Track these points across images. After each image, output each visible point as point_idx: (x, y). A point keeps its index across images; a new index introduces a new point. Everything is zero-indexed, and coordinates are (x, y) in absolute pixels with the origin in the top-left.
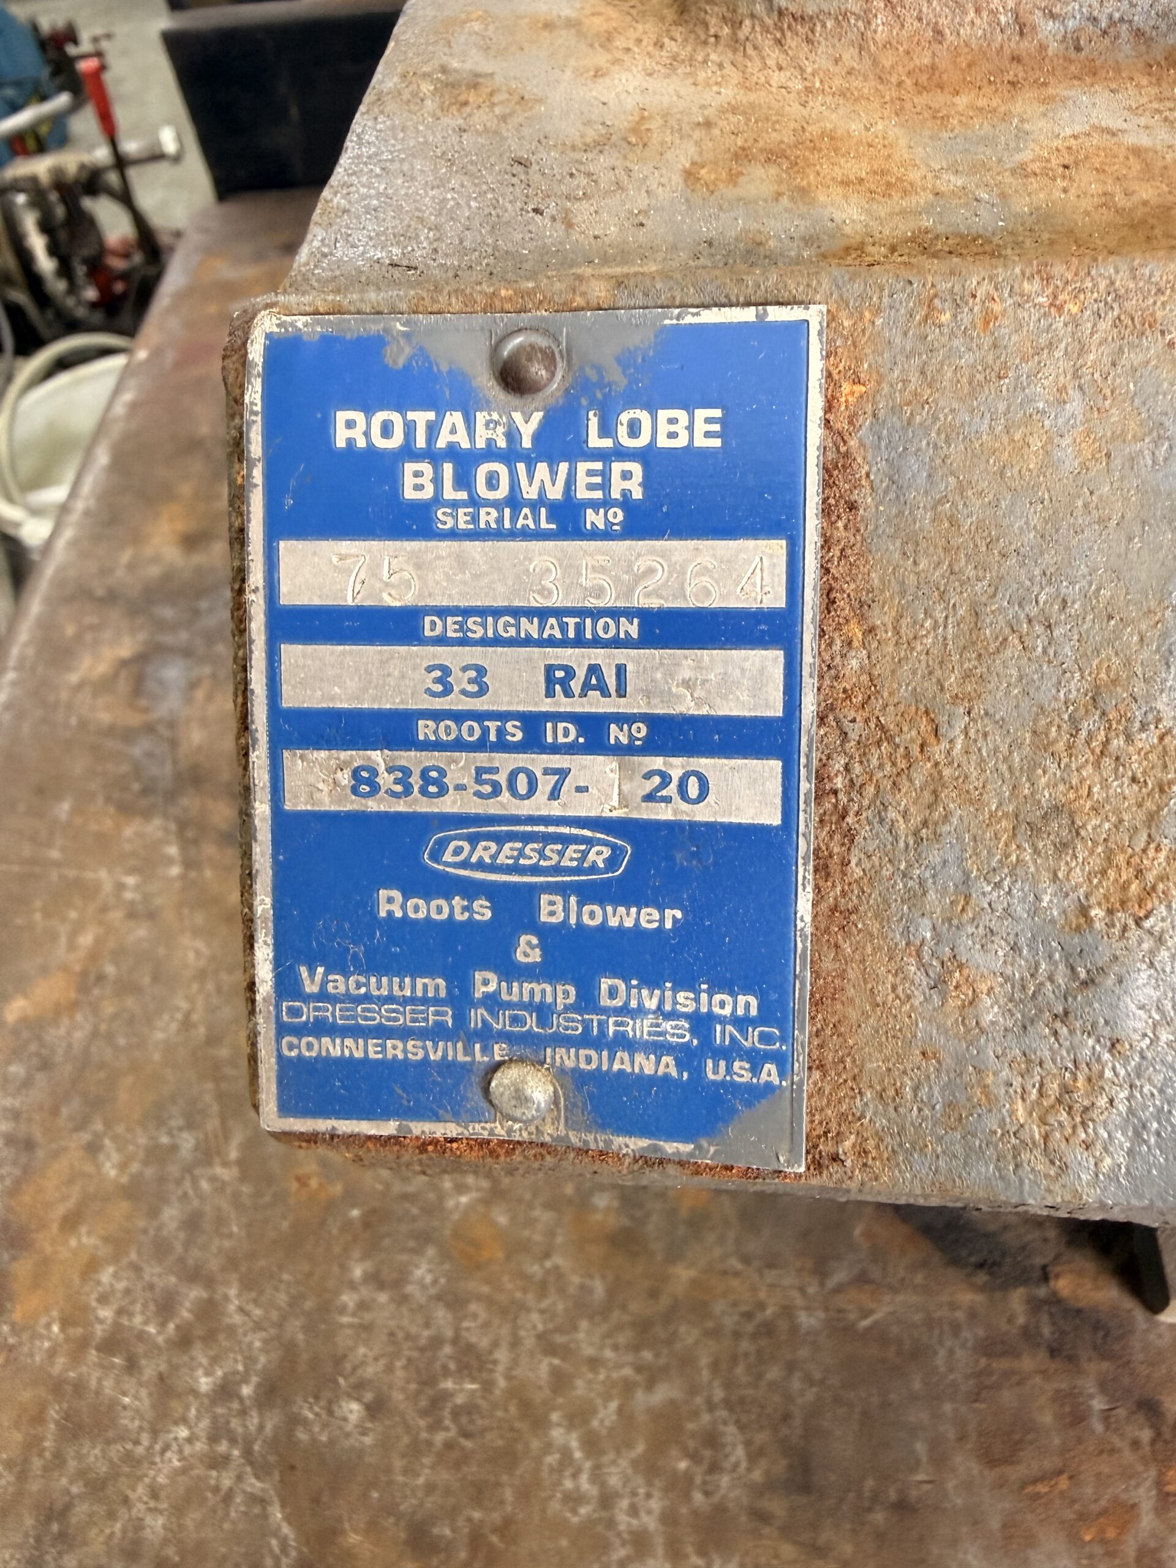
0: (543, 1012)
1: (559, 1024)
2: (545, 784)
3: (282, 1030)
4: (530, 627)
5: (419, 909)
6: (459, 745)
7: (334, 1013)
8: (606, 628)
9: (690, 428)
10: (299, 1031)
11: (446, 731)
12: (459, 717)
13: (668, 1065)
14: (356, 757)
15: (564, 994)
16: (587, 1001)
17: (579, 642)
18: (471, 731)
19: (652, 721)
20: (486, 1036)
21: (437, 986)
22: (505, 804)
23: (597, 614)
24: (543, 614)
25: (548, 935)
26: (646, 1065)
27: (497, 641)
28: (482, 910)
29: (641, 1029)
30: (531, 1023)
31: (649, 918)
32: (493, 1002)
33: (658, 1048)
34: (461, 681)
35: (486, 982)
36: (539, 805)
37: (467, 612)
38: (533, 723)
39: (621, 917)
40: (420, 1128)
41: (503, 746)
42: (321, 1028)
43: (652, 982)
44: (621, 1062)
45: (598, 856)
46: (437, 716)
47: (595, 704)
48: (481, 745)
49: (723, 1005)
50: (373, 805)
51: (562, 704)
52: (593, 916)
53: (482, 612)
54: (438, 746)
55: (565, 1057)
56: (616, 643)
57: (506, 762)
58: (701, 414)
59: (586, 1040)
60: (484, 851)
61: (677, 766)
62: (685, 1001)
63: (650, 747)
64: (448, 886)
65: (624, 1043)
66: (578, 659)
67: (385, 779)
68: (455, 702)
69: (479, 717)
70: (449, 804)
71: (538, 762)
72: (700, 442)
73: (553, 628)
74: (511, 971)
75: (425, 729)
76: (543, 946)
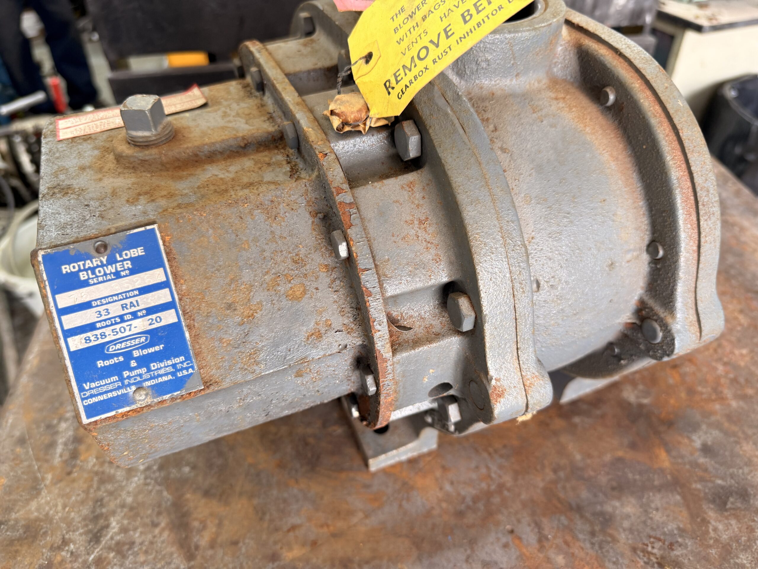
0: (140, 375)
1: (145, 377)
2: (128, 328)
3: (83, 399)
4: (115, 298)
5: (107, 363)
6: (107, 326)
7: (94, 392)
8: (131, 294)
9: (137, 252)
10: (87, 398)
11: (103, 324)
12: (105, 320)
13: (170, 377)
14: (84, 335)
15: (144, 370)
16: (149, 370)
17: (127, 298)
18: (108, 323)
19: (146, 309)
20: (129, 385)
21: (116, 378)
22: (120, 335)
23: (128, 292)
24: (117, 295)
25: (136, 359)
26: (165, 379)
27: (109, 303)
28: (121, 359)
29: (162, 372)
30: (139, 379)
31: (157, 348)
32: (129, 377)
33: (167, 374)
34: (103, 313)
35: (126, 374)
36: (127, 333)
37: (101, 299)
38: (121, 317)
39: (151, 350)
40: (120, 411)
41: (116, 323)
42: (92, 396)
43: (161, 361)
44: (160, 380)
45: (143, 339)
46: (100, 321)
47: (133, 309)
48: (112, 325)
49: (177, 360)
50: (91, 344)
51: (126, 311)
52: (145, 352)
53: (104, 298)
54: (102, 327)
56: (134, 296)
57: (118, 327)
58: (139, 249)
59: (151, 378)
60: (118, 346)
61: (154, 316)
62: (169, 362)
63: (148, 314)
64: (112, 356)
65: (161, 376)
66: (127, 301)
67: (93, 338)
68: (104, 317)
70: (108, 339)
71: (124, 325)
72: (140, 254)
73: (120, 297)
74: (131, 369)
75: (98, 325)
76: (137, 362)
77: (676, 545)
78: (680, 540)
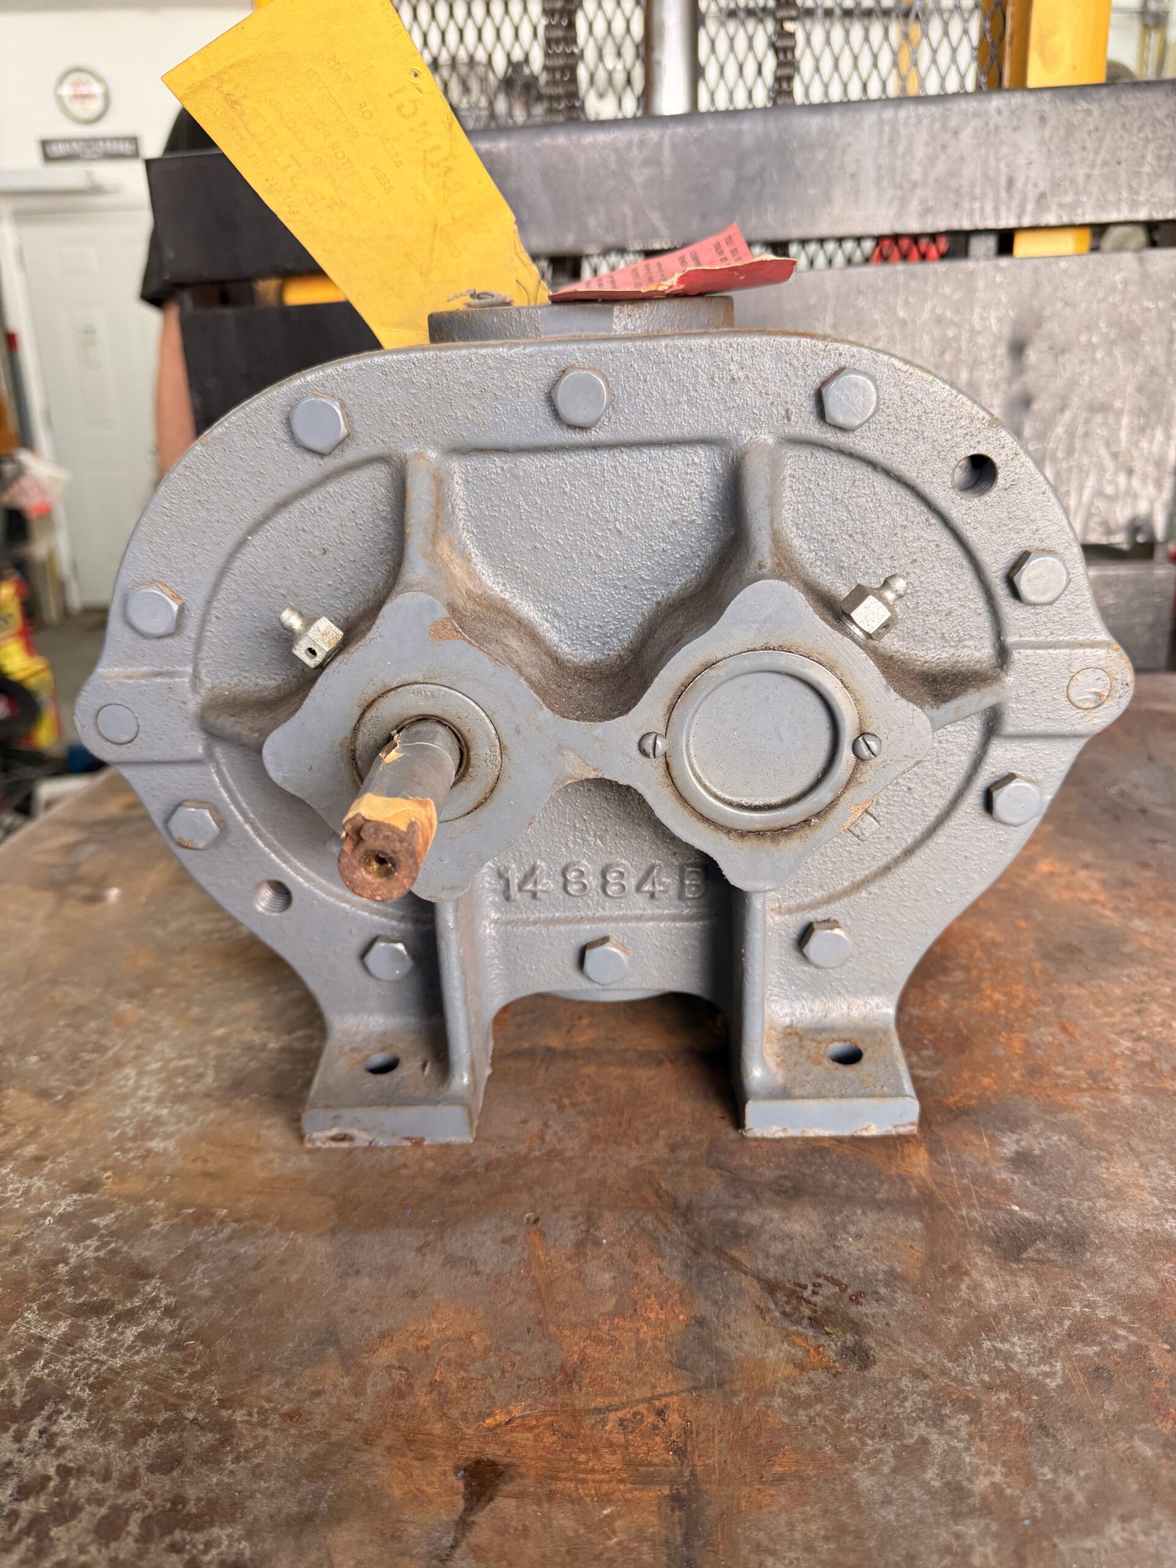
77: (869, 1297)
78: (882, 1290)
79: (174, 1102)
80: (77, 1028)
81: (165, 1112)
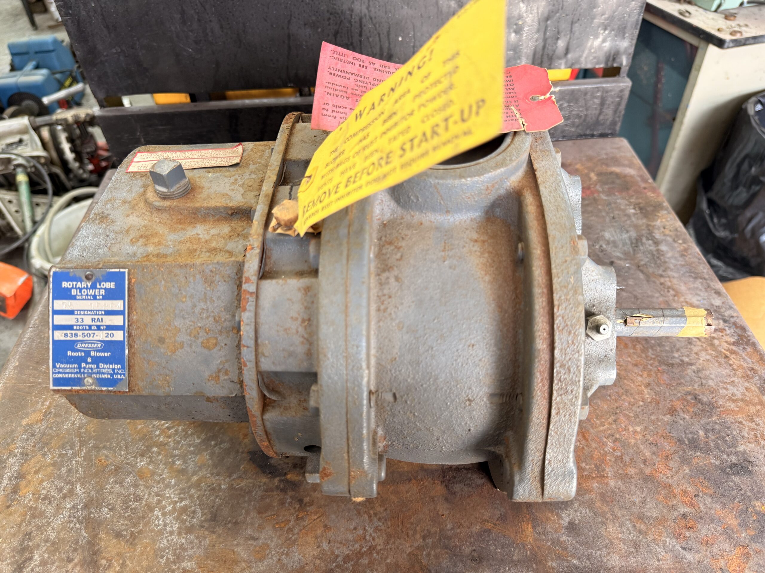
0: (91, 369)
1: (94, 371)
2: (92, 335)
3: (53, 373)
4: (89, 313)
5: (74, 354)
6: (80, 330)
8: (100, 313)
10: (56, 373)
11: (78, 328)
12: (80, 326)
13: (109, 376)
14: (65, 332)
15: (94, 366)
16: (98, 367)
17: (96, 314)
18: (81, 328)
19: (106, 326)
20: (83, 373)
21: (76, 366)
22: (86, 338)
23: (98, 311)
24: (91, 311)
25: (92, 357)
26: (106, 376)
27: (85, 315)
28: (83, 354)
29: (105, 371)
30: (90, 371)
31: (106, 354)
32: (84, 368)
33: (108, 374)
34: (80, 320)
35: (83, 365)
36: (91, 338)
37: (80, 310)
38: (90, 326)
39: (102, 354)
40: (74, 388)
41: (86, 330)
42: (59, 373)
43: (106, 364)
44: (103, 376)
45: (99, 345)
46: (76, 325)
47: (98, 323)
48: (83, 330)
49: (116, 367)
50: (67, 339)
51: (94, 323)
52: (98, 354)
53: (83, 310)
54: (77, 330)
55: (95, 376)
56: (101, 315)
57: (86, 332)
59: (98, 373)
60: (83, 345)
61: (110, 332)
62: (111, 366)
63: (106, 329)
64: (78, 351)
65: (103, 373)
66: (96, 317)
67: (69, 335)
68: (79, 323)
69: (83, 325)
70: (78, 338)
71: (90, 332)
73: (93, 313)
74: (87, 363)
75: (75, 327)
76: (92, 359)
79: (186, 534)
80: (121, 483)
81: (184, 541)
